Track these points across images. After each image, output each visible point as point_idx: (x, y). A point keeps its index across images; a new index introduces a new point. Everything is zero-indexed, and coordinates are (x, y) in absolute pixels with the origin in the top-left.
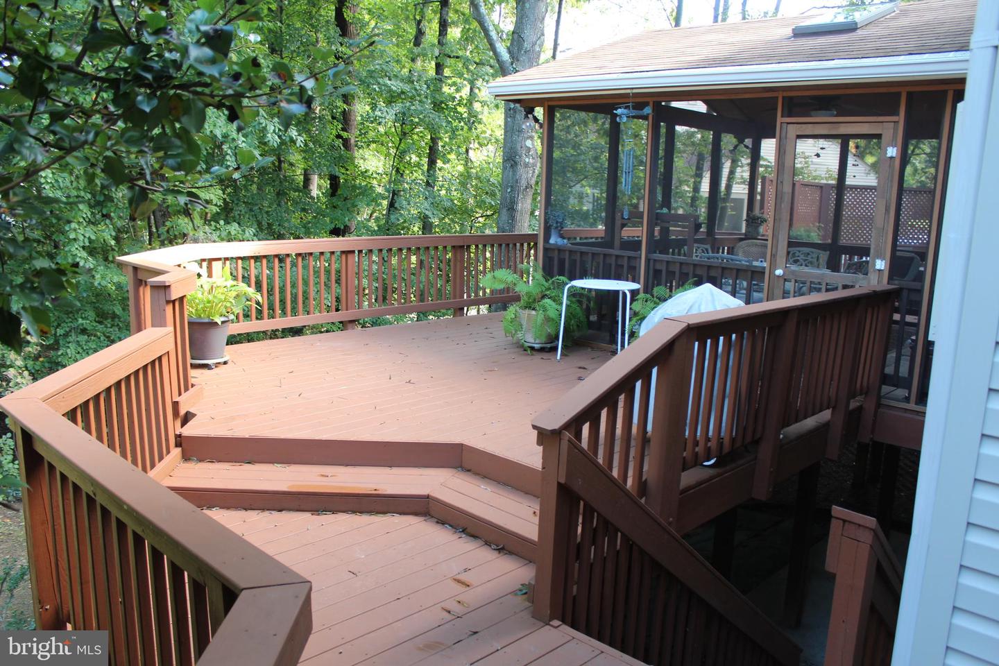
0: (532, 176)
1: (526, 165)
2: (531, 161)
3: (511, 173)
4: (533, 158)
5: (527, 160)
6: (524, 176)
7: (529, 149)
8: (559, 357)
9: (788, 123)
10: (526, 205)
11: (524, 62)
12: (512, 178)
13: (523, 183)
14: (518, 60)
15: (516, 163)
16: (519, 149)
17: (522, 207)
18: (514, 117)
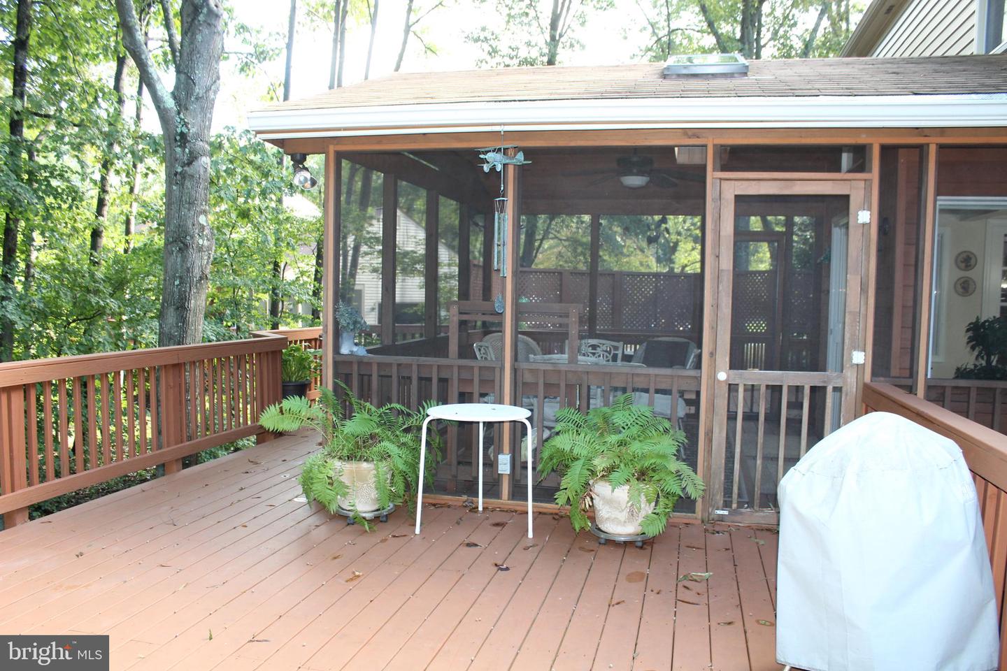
0: (207, 263)
1: (200, 249)
2: (206, 243)
3: (179, 260)
4: (208, 240)
5: (201, 242)
6: (198, 263)
7: (202, 227)
8: (418, 531)
9: (721, 179)
10: (201, 302)
11: (195, 111)
12: (182, 266)
13: (197, 272)
14: (187, 109)
15: (186, 246)
16: (190, 226)
17: (196, 304)
18: (183, 185)
